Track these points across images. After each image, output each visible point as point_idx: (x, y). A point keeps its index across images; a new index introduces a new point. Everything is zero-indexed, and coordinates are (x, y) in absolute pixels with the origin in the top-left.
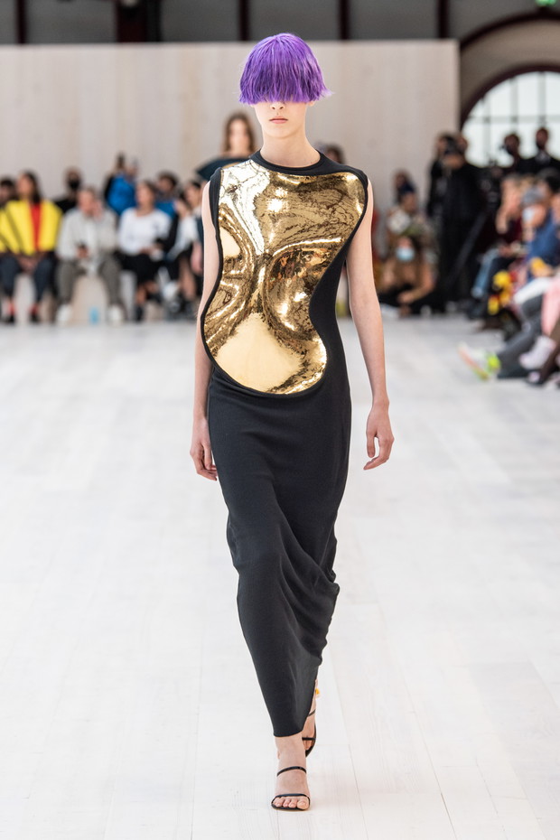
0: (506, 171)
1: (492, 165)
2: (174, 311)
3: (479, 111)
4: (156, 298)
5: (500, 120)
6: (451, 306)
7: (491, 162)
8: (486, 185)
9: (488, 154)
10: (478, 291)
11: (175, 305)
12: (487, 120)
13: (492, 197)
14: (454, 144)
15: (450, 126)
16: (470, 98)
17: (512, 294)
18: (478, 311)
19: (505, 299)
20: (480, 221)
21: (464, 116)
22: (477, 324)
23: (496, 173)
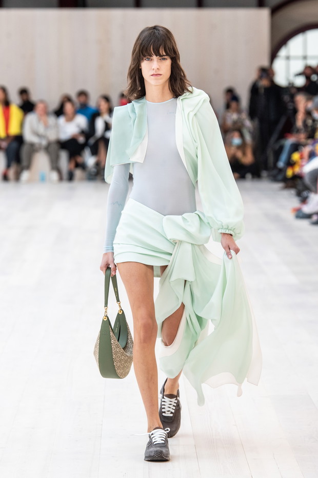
0: (300, 90)
1: (291, 85)
2: (93, 174)
3: (283, 52)
4: (82, 166)
5: (296, 58)
6: (264, 174)
7: (290, 84)
8: (286, 98)
9: (288, 79)
10: (281, 164)
11: (94, 170)
12: (288, 58)
13: (290, 106)
14: (267, 72)
15: (265, 63)
16: (278, 44)
17: (302, 166)
18: (280, 177)
19: (297, 170)
20: (283, 120)
21: (273, 55)
22: (280, 185)
23: (293, 91)
